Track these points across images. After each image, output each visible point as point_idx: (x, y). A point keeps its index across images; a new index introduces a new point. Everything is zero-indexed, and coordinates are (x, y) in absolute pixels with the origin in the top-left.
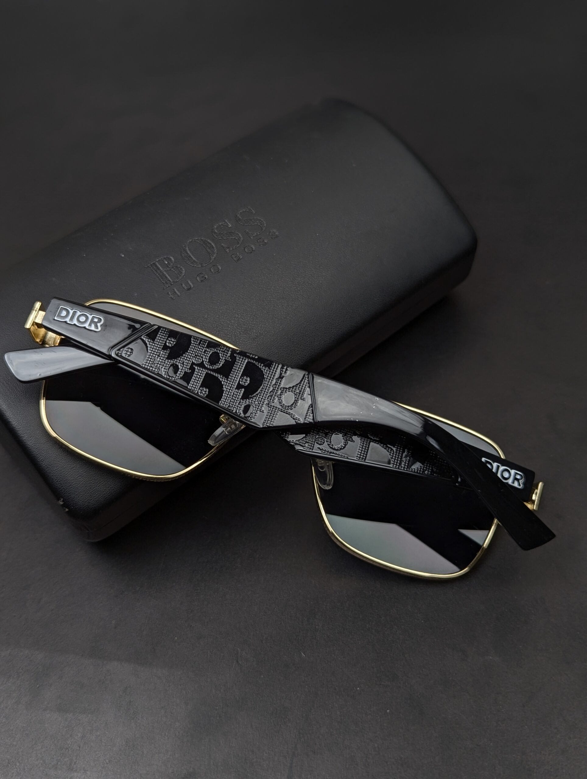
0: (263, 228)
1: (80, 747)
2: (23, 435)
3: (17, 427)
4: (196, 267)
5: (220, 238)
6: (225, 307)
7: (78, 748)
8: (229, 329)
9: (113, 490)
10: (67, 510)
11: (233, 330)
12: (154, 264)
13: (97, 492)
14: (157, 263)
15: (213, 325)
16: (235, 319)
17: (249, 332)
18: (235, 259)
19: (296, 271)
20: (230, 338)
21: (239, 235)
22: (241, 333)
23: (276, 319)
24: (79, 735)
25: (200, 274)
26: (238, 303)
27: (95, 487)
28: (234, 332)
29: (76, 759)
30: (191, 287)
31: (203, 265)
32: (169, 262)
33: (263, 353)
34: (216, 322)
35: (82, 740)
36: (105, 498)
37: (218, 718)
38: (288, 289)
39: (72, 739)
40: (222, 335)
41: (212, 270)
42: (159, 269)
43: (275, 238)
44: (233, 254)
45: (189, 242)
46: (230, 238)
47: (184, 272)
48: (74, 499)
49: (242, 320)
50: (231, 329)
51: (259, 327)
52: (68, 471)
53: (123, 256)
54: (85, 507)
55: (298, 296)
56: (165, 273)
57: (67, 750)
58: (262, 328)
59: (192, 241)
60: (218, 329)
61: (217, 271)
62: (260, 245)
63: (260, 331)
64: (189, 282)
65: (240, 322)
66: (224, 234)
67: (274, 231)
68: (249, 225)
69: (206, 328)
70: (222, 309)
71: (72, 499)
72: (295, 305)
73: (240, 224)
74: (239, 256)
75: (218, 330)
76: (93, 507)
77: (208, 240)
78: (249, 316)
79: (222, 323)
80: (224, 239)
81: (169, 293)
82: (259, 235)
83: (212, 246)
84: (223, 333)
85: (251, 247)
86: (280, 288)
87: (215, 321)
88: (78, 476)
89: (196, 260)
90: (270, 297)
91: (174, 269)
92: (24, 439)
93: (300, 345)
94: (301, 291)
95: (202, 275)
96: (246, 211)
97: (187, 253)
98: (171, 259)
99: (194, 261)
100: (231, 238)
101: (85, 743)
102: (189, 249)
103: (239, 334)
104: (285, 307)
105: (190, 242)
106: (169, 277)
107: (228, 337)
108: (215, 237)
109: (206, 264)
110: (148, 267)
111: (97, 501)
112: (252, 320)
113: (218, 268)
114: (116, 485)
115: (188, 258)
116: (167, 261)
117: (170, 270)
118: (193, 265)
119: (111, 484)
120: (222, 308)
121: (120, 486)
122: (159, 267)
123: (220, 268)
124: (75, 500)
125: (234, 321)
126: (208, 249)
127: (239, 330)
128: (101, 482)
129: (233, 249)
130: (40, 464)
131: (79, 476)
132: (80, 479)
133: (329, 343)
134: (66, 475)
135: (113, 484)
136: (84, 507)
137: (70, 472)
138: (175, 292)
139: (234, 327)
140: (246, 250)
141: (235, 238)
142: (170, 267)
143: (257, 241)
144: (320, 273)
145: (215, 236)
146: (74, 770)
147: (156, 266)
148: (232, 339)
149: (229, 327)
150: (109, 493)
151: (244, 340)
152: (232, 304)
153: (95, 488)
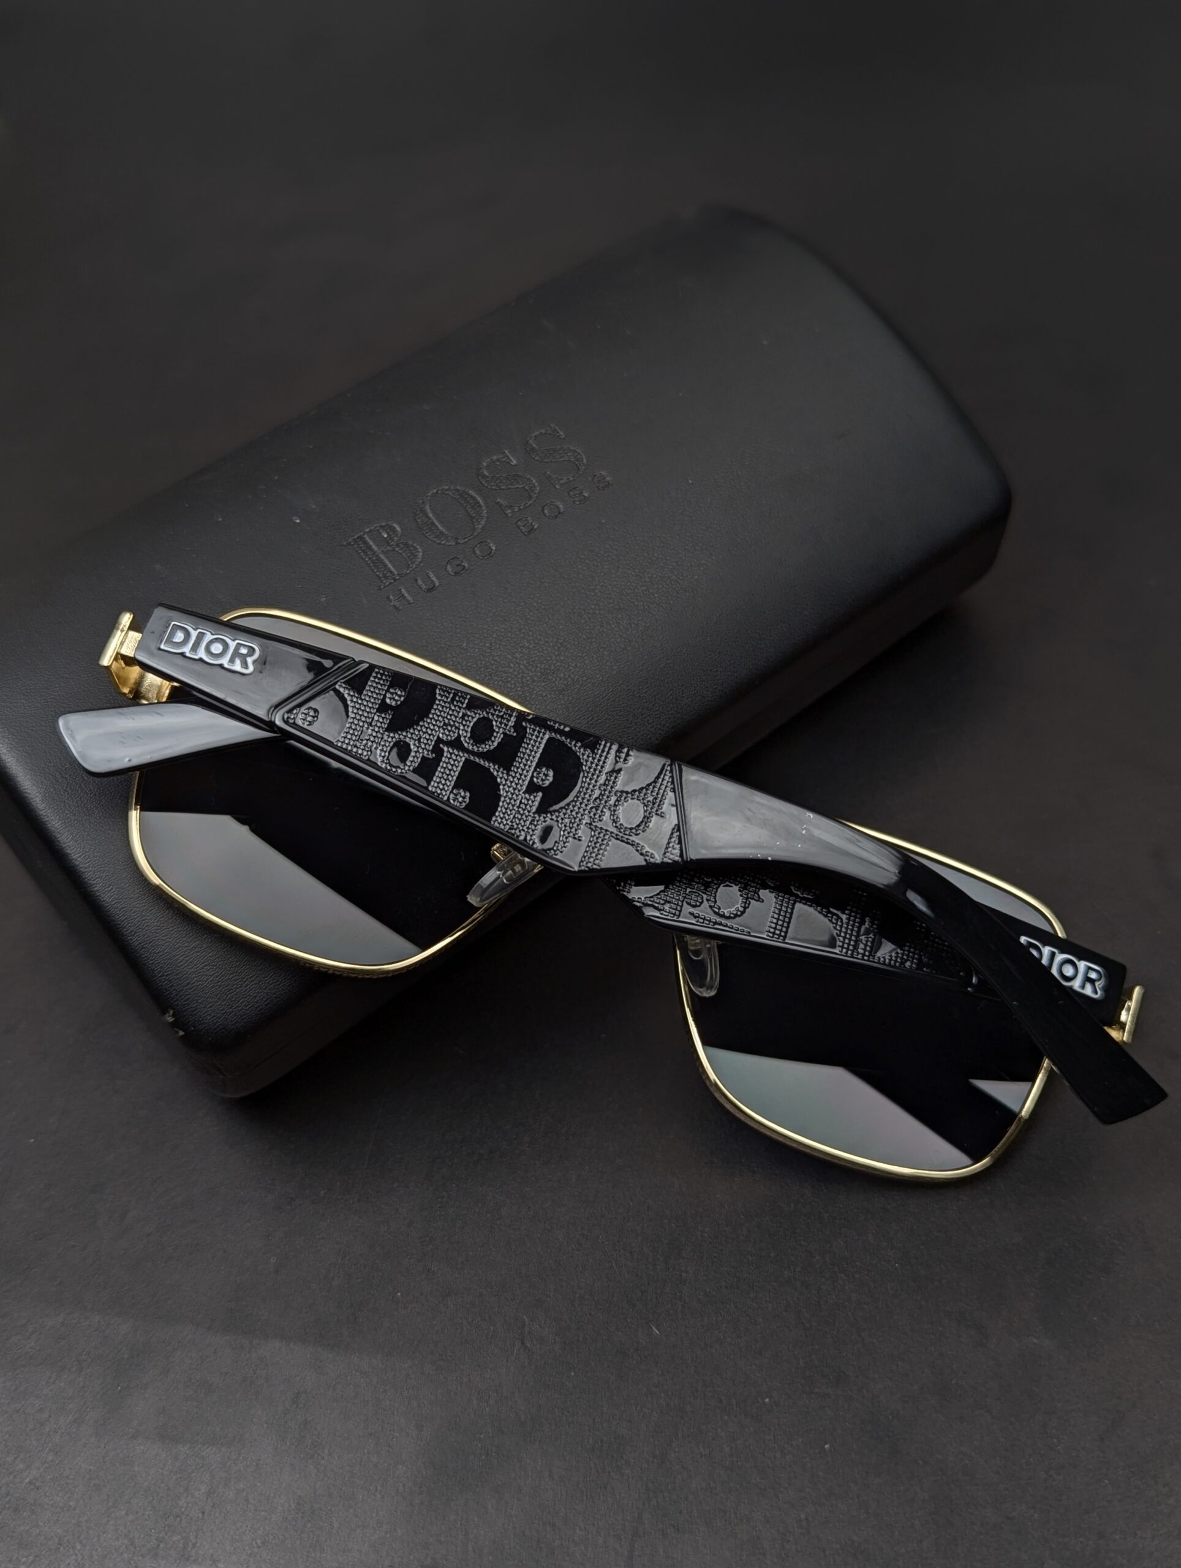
0: (580, 467)
1: (203, 1513)
2: (94, 880)
3: (83, 865)
4: (444, 544)
5: (494, 487)
6: (504, 626)
7: (200, 1515)
8: (511, 671)
9: (275, 993)
10: (181, 1033)
11: (519, 673)
12: (361, 538)
13: (242, 998)
14: (366, 536)
15: (479, 662)
16: (524, 650)
17: (550, 677)
18: (524, 530)
19: (646, 555)
20: (513, 688)
21: (531, 481)
22: (535, 679)
23: (606, 653)
24: (204, 1488)
25: (452, 559)
26: (529, 619)
27: (237, 988)
28: (520, 676)
29: (196, 1537)
30: (434, 586)
31: (459, 541)
32: (391, 533)
33: (579, 719)
34: (484, 656)
35: (207, 1498)
36: (258, 1009)
37: (483, 1457)
38: (630, 591)
39: (187, 1497)
40: (496, 683)
41: (478, 552)
42: (370, 548)
43: (604, 488)
44: (519, 520)
45: (432, 494)
46: (515, 487)
47: (421, 554)
48: (196, 1012)
49: (536, 654)
50: (514, 670)
51: (571, 668)
52: (183, 955)
53: (298, 521)
54: (219, 1029)
55: (651, 606)
56: (382, 556)
57: (178, 1519)
58: (577, 669)
59: (437, 493)
60: (489, 670)
61: (489, 552)
62: (574, 502)
63: (572, 676)
64: (432, 576)
65: (533, 656)
66: (502, 478)
67: (603, 473)
68: (553, 461)
69: (464, 668)
70: (497, 630)
71: (193, 1011)
72: (644, 624)
73: (534, 458)
74: (532, 523)
75: (488, 672)
76: (233, 1029)
77: (470, 492)
78: (551, 644)
79: (496, 658)
80: (503, 489)
81: (391, 597)
82: (573, 480)
83: (478, 502)
84: (500, 679)
85: (556, 505)
86: (615, 589)
87: (482, 654)
88: (204, 964)
89: (444, 531)
90: (593, 607)
91: (401, 549)
92: (96, 889)
93: (654, 705)
94: (656, 595)
95: (458, 563)
96: (545, 434)
97: (428, 517)
98: (394, 528)
99: (441, 532)
100: (517, 488)
101: (214, 1504)
102: (431, 509)
103: (531, 681)
104: (623, 626)
105: (434, 495)
106: (390, 565)
107: (508, 687)
108: (483, 485)
109: (466, 540)
110: (349, 544)
111: (243, 1015)
112: (557, 653)
113: (490, 547)
114: (281, 983)
115: (430, 526)
116: (388, 533)
117: (394, 550)
118: (438, 542)
119: (271, 982)
120: (496, 628)
121: (289, 986)
122: (371, 543)
123: (494, 548)
124: (199, 1014)
125: (521, 655)
126: (470, 509)
127: (531, 674)
128: (250, 978)
129: (520, 510)
130: (127, 941)
131: (205, 966)
132: (208, 971)
133: (711, 701)
134: (181, 962)
135: (276, 982)
136: (215, 1029)
137: (188, 957)
138: (403, 595)
139: (522, 666)
140: (546, 512)
141: (523, 488)
142: (393, 545)
143: (569, 493)
144: (694, 560)
145: (484, 483)
146: (193, 1558)
147: (365, 542)
148: (517, 691)
149: (511, 668)
150: (266, 1000)
151: (541, 693)
152: (518, 620)
153: (238, 990)
